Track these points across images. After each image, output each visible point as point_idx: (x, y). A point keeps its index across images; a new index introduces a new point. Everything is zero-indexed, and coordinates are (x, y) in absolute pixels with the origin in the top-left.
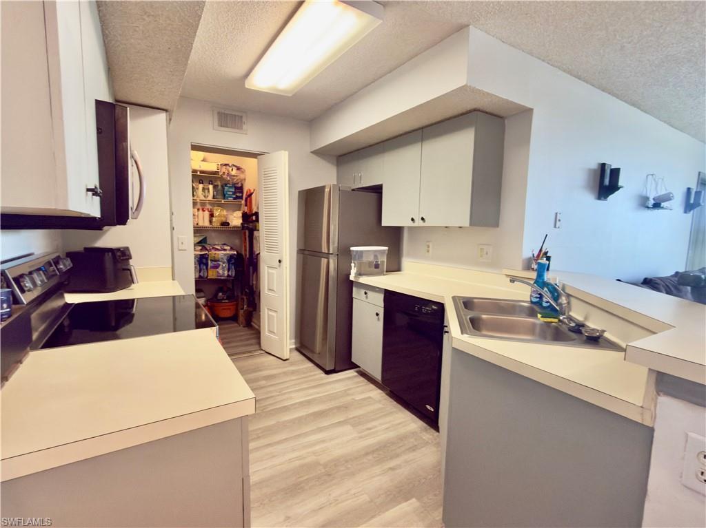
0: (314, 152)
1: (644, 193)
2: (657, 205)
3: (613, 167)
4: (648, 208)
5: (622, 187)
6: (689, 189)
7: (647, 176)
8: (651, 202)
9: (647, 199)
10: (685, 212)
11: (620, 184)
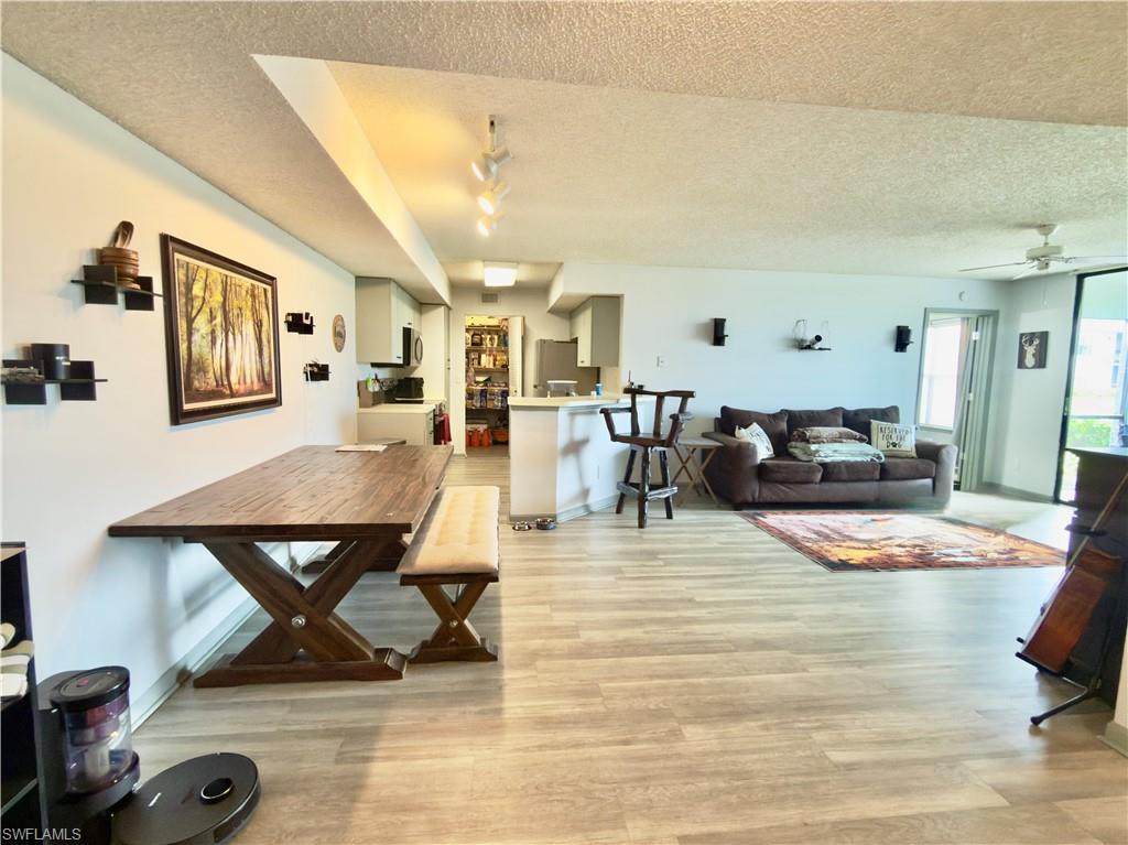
0: (549, 311)
6: (899, 327)
7: (798, 321)
10: (897, 351)
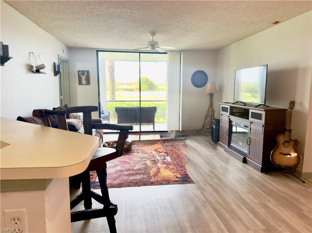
1: (30, 64)
2: (38, 71)
3: (4, 44)
4: (33, 72)
5: (12, 58)
6: (54, 63)
7: (30, 53)
8: (35, 69)
9: (32, 67)
10: (55, 76)
11: (10, 55)
